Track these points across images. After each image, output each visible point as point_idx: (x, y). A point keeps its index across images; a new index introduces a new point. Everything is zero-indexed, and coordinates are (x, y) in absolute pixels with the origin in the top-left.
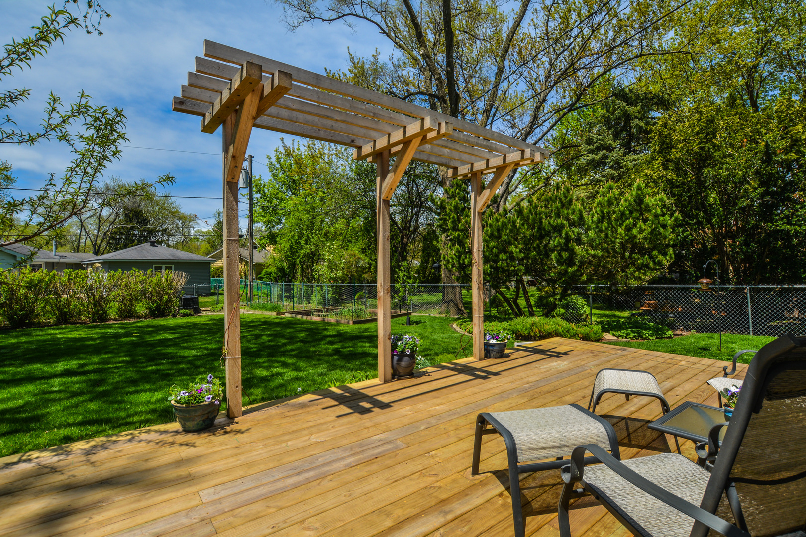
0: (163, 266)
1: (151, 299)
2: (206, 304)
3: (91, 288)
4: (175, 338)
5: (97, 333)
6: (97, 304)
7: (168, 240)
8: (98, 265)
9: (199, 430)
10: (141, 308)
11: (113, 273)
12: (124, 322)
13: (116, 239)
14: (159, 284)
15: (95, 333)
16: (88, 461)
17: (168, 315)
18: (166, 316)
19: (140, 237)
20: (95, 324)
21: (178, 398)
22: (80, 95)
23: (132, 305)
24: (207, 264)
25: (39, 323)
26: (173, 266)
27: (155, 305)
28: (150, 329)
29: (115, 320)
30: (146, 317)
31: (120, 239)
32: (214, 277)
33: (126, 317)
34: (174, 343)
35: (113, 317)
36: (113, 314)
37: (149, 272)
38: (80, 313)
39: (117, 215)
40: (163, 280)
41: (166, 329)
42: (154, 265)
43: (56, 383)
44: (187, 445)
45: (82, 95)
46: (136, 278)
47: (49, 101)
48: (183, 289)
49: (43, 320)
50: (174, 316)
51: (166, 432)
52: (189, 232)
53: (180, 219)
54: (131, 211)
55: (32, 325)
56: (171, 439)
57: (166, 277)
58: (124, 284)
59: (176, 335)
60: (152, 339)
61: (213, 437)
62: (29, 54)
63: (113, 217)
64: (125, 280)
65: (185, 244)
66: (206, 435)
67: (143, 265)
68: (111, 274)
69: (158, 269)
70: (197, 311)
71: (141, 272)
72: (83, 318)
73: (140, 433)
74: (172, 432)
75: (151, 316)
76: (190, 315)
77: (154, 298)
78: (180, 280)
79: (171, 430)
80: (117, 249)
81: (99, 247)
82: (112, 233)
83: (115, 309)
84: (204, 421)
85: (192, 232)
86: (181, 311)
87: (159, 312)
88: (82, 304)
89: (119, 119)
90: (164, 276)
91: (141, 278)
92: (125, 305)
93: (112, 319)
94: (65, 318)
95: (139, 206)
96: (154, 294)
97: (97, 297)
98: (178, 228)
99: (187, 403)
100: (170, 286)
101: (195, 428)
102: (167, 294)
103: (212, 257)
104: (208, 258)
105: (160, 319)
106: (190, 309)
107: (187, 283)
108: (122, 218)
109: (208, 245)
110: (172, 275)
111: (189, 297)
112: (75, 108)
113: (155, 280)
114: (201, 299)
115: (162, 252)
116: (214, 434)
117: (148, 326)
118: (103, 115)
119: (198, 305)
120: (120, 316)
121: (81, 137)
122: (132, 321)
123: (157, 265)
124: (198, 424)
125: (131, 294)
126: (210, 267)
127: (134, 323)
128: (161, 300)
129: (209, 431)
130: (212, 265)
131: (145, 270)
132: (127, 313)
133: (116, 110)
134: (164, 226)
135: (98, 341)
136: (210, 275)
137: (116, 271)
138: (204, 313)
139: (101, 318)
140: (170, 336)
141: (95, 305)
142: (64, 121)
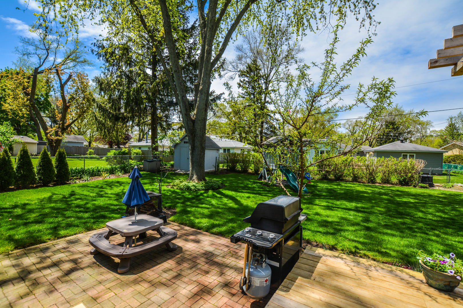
0: (408, 155)
1: (400, 174)
2: (438, 181)
3: (368, 166)
4: (416, 202)
5: (370, 190)
6: (371, 174)
7: (411, 137)
8: (371, 153)
9: (440, 290)
10: (394, 179)
11: (379, 158)
12: (384, 185)
13: (380, 138)
14: (406, 166)
15: (369, 190)
16: (367, 274)
17: (411, 185)
18: (409, 186)
19: (394, 136)
20: (369, 184)
21: (425, 261)
22: (373, 79)
23: (389, 177)
24: (441, 154)
25: (345, 180)
26: (415, 155)
27: (403, 178)
28: (399, 193)
29: (379, 183)
30: (396, 184)
31: (383, 138)
32: (445, 162)
33: (385, 183)
34: (415, 207)
35: (378, 182)
36: (378, 180)
37: (400, 159)
38: (362, 178)
39: (382, 125)
40: (409, 164)
41: (409, 195)
42: (402, 154)
43: (352, 214)
44: (430, 297)
45: (374, 79)
46: (392, 162)
47: (358, 88)
48: (422, 170)
49: (347, 178)
50: (415, 186)
51: (414, 277)
52: (426, 132)
53: (420, 124)
54: (390, 123)
55: (342, 180)
56: (418, 285)
57: (410, 163)
58: (385, 165)
59: (416, 201)
60: (400, 200)
61: (452, 302)
62: (351, 68)
63: (379, 127)
64: (386, 163)
65: (423, 139)
66: (447, 296)
67: (396, 154)
68: (379, 159)
69: (405, 157)
70: (431, 185)
71: (395, 159)
72: (364, 180)
73: (396, 269)
74: (418, 280)
75: (400, 184)
76: (426, 187)
77: (402, 174)
78: (420, 165)
79: (417, 278)
80: (381, 144)
81: (372, 143)
82: (379, 135)
83: (380, 178)
84: (445, 286)
85: (428, 132)
86: (420, 184)
87: (405, 182)
88: (364, 173)
89: (391, 83)
90: (409, 162)
91: (395, 162)
92: (385, 176)
93: (377, 183)
94: (356, 179)
95: (394, 119)
96: (402, 172)
97: (371, 171)
98: (418, 130)
99: (432, 267)
100: (413, 168)
101: (437, 286)
102: (410, 172)
103: (444, 149)
104: (440, 150)
105: (405, 187)
106: (426, 184)
107: (425, 167)
108: (384, 126)
109: (440, 140)
110: (414, 161)
111: (426, 176)
112: (370, 87)
113: (403, 164)
114: (435, 177)
115: (407, 146)
116: (455, 300)
117: (398, 191)
118: (383, 85)
119: (432, 181)
120: (382, 182)
121: (371, 99)
122: (389, 186)
123: (404, 154)
124: (439, 285)
125: (389, 171)
126: (442, 156)
127: (389, 187)
128: (406, 176)
129: (449, 295)
130: (444, 154)
131: (398, 158)
132: (386, 181)
133: (389, 79)
134: (409, 130)
135: (371, 195)
136: (442, 161)
137: (381, 157)
138: (437, 188)
139: (373, 181)
140: (412, 201)
141: (370, 175)
142: (365, 95)
